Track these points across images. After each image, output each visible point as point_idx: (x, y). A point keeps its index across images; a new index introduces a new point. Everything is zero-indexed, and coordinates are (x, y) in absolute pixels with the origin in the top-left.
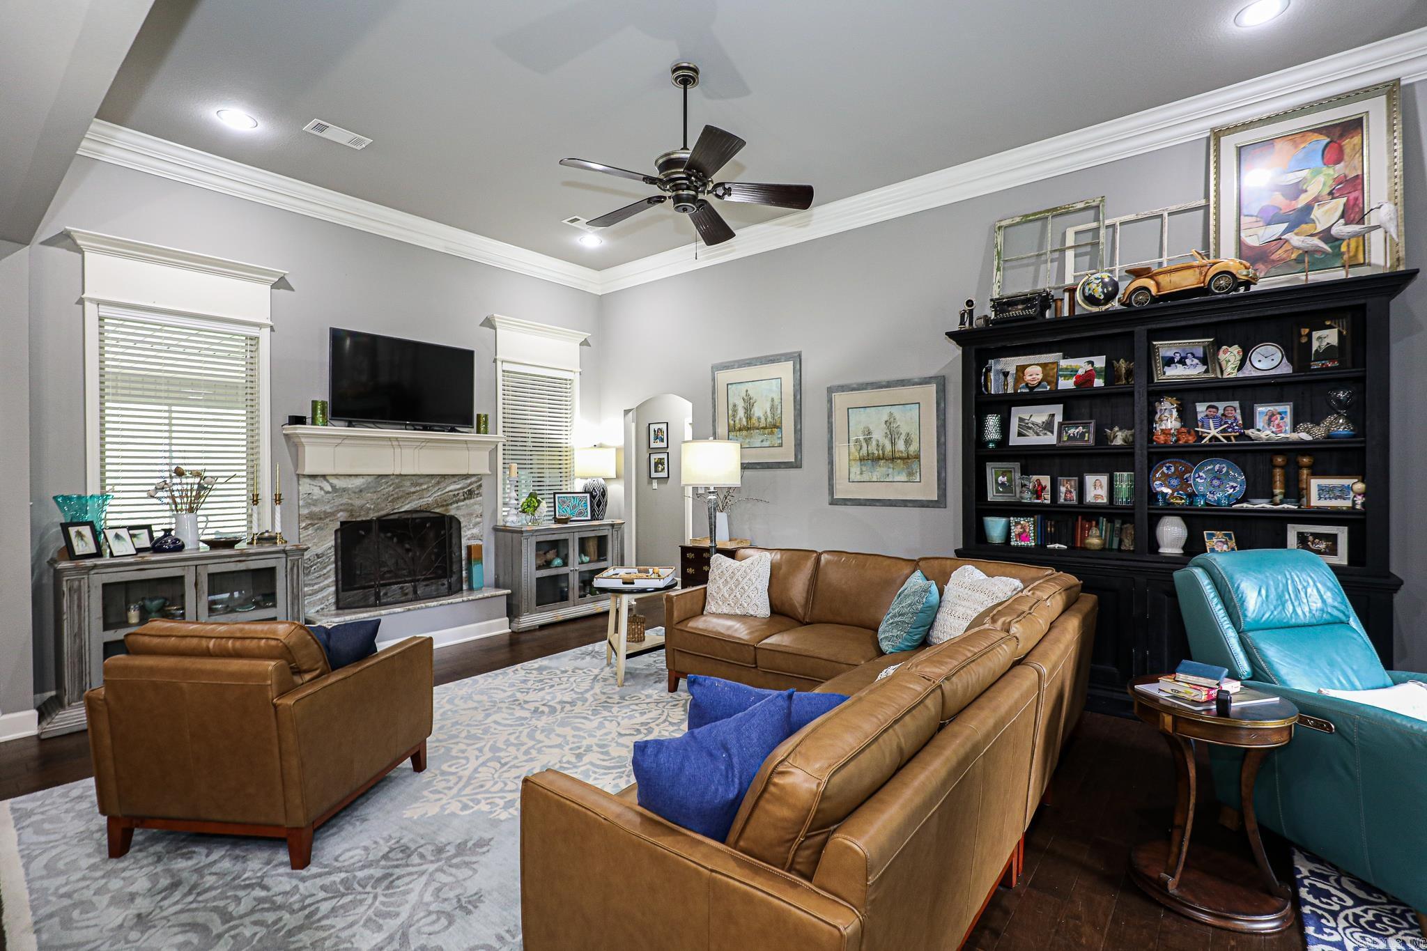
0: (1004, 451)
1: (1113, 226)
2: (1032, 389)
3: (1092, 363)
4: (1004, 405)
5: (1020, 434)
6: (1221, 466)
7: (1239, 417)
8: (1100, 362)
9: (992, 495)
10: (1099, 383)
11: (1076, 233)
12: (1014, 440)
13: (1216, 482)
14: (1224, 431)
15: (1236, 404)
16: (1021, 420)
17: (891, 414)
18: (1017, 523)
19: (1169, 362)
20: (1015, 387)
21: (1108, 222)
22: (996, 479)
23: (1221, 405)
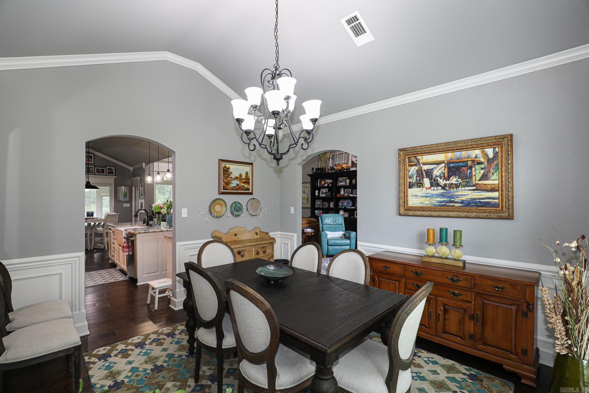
0: (319, 198)
1: (337, 154)
2: (322, 185)
3: (330, 181)
4: (319, 189)
5: (322, 194)
6: (349, 201)
7: (351, 192)
8: (331, 181)
9: (316, 206)
10: (330, 185)
11: (332, 155)
12: (321, 195)
13: (348, 204)
14: (348, 194)
15: (351, 190)
16: (322, 191)
17: (304, 189)
18: (319, 211)
19: (340, 182)
20: (320, 185)
21: (336, 154)
22: (318, 203)
23: (348, 190)
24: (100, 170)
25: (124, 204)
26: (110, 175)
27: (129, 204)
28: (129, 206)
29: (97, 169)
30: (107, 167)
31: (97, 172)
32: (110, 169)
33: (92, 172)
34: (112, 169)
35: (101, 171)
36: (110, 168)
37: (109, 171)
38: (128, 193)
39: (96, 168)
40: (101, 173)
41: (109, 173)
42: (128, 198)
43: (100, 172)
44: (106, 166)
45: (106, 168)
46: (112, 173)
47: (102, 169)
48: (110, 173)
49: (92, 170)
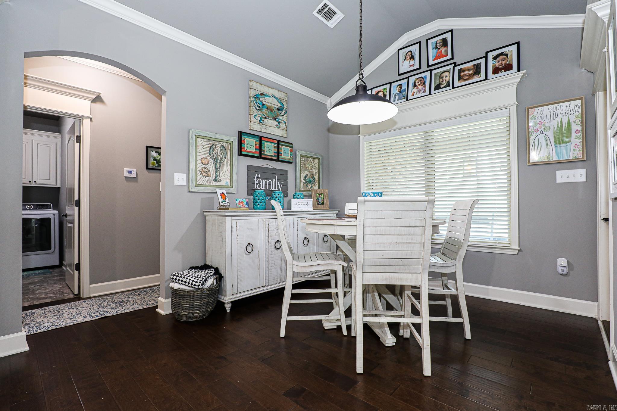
24: (469, 70)
25: (559, 173)
26: (502, 73)
27: (583, 171)
28: (583, 179)
29: (460, 71)
30: (490, 55)
31: (460, 78)
32: (501, 57)
33: (448, 85)
34: (507, 55)
35: (471, 72)
36: (502, 54)
37: (497, 64)
38: (576, 127)
39: (457, 69)
40: (471, 76)
41: (496, 71)
42: (576, 146)
43: (469, 75)
44: (487, 53)
45: (486, 57)
46: (508, 67)
47: (474, 65)
48: (501, 69)
49: (447, 79)
